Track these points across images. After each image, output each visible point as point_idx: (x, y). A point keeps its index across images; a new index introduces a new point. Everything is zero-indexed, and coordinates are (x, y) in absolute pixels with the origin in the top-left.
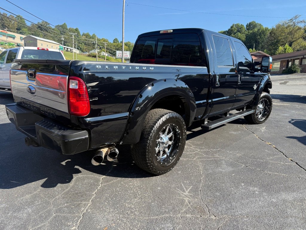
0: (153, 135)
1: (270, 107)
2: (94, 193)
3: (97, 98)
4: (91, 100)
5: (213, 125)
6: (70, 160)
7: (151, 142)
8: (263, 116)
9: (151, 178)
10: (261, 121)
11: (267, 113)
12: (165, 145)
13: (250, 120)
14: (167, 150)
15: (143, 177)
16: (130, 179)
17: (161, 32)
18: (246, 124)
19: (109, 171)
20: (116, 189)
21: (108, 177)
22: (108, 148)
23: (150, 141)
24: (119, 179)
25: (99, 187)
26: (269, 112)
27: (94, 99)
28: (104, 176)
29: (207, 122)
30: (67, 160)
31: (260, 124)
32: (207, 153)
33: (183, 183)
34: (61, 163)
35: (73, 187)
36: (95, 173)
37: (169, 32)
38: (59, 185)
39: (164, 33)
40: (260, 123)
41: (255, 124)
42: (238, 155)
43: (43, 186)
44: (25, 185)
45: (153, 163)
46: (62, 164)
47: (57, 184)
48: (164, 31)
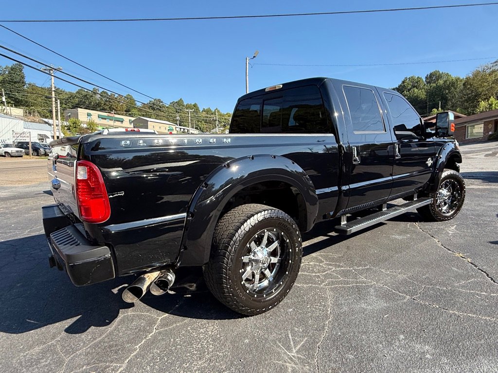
0: (233, 250)
1: (461, 192)
2: (137, 347)
3: (122, 193)
4: (111, 196)
5: (354, 227)
6: (127, 285)
7: (230, 261)
8: (451, 207)
9: (240, 319)
10: (446, 217)
11: (457, 202)
12: (261, 265)
14: (267, 272)
15: (225, 319)
16: (205, 321)
17: (266, 90)
18: (420, 222)
19: (177, 306)
20: (174, 340)
21: (171, 316)
22: (159, 272)
23: (228, 259)
24: (187, 320)
25: (151, 335)
26: (461, 201)
27: (117, 194)
28: (167, 315)
29: (346, 222)
30: (121, 287)
31: (446, 220)
32: (345, 274)
34: (112, 290)
35: (111, 333)
36: (153, 309)
37: (277, 88)
38: (92, 328)
39: (271, 90)
40: (444, 219)
41: (437, 221)
42: (401, 277)
43: (70, 330)
44: (43, 329)
45: (238, 296)
46: (113, 292)
47: (90, 327)
48: (271, 88)
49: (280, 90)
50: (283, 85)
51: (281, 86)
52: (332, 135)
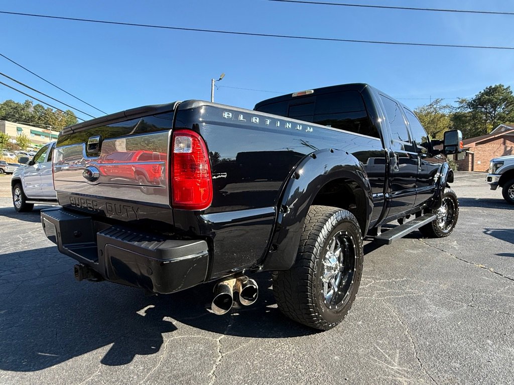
0: (319, 252)
1: (456, 210)
2: (210, 374)
3: (225, 175)
4: (215, 177)
5: (392, 237)
6: (152, 306)
7: (316, 265)
8: (448, 223)
10: (446, 233)
11: (452, 220)
13: (429, 232)
14: (333, 281)
16: (273, 340)
17: (293, 96)
18: (424, 238)
19: (230, 326)
20: (252, 363)
21: (231, 338)
22: (235, 280)
23: (314, 263)
24: (252, 340)
25: (219, 359)
26: (456, 219)
27: (220, 175)
28: (223, 336)
29: (380, 233)
30: (148, 307)
31: (445, 237)
32: (389, 286)
33: (378, 344)
34: (137, 312)
35: (167, 361)
36: (203, 331)
37: (307, 93)
38: (138, 357)
39: (299, 95)
40: (445, 235)
41: (438, 238)
42: (444, 287)
43: (105, 361)
44: (70, 362)
45: (320, 308)
46: (140, 315)
47: (134, 356)
48: (299, 93)
49: (310, 95)
50: (314, 90)
51: (313, 91)
52: (379, 139)
